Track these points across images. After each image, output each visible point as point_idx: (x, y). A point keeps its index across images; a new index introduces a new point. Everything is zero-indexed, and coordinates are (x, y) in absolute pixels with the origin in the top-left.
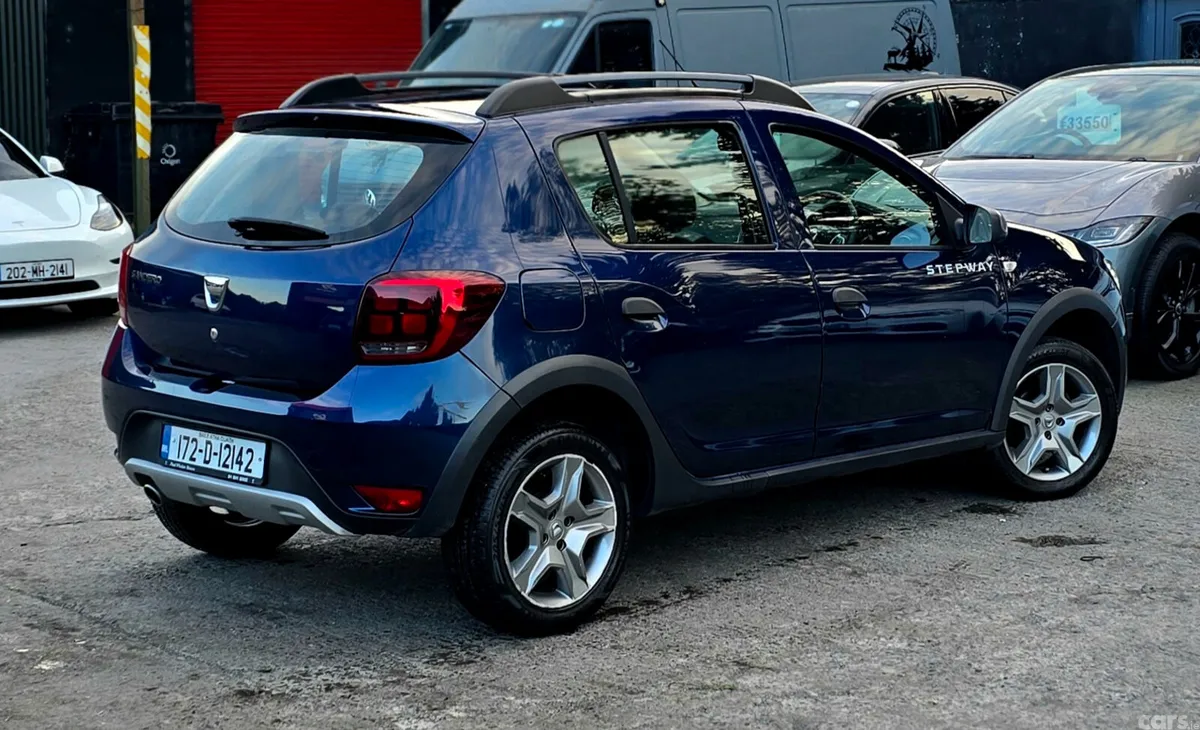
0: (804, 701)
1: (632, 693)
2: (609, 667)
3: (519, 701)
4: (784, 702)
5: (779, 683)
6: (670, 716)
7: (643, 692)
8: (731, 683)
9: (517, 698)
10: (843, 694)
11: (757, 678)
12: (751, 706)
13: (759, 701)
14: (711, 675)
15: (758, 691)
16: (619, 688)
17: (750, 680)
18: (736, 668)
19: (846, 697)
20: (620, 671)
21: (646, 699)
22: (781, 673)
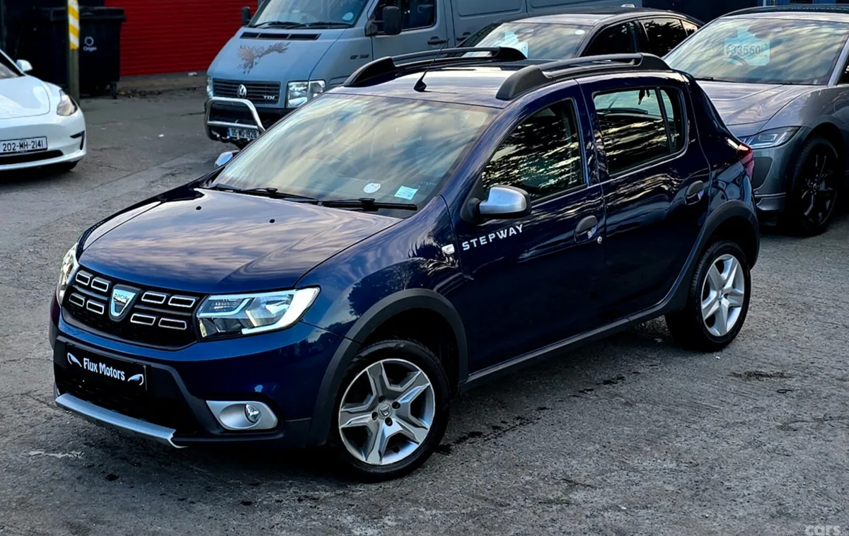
0: (618, 513)
1: (502, 506)
2: (481, 483)
3: (428, 512)
4: (606, 515)
5: (598, 498)
6: (533, 527)
7: (509, 505)
8: (565, 498)
9: (427, 510)
10: (644, 508)
11: (583, 494)
12: (584, 518)
13: (589, 513)
14: (551, 491)
15: (586, 505)
16: (492, 501)
17: (578, 496)
18: (566, 485)
19: (645, 511)
20: (489, 487)
21: (512, 511)
22: (598, 490)
